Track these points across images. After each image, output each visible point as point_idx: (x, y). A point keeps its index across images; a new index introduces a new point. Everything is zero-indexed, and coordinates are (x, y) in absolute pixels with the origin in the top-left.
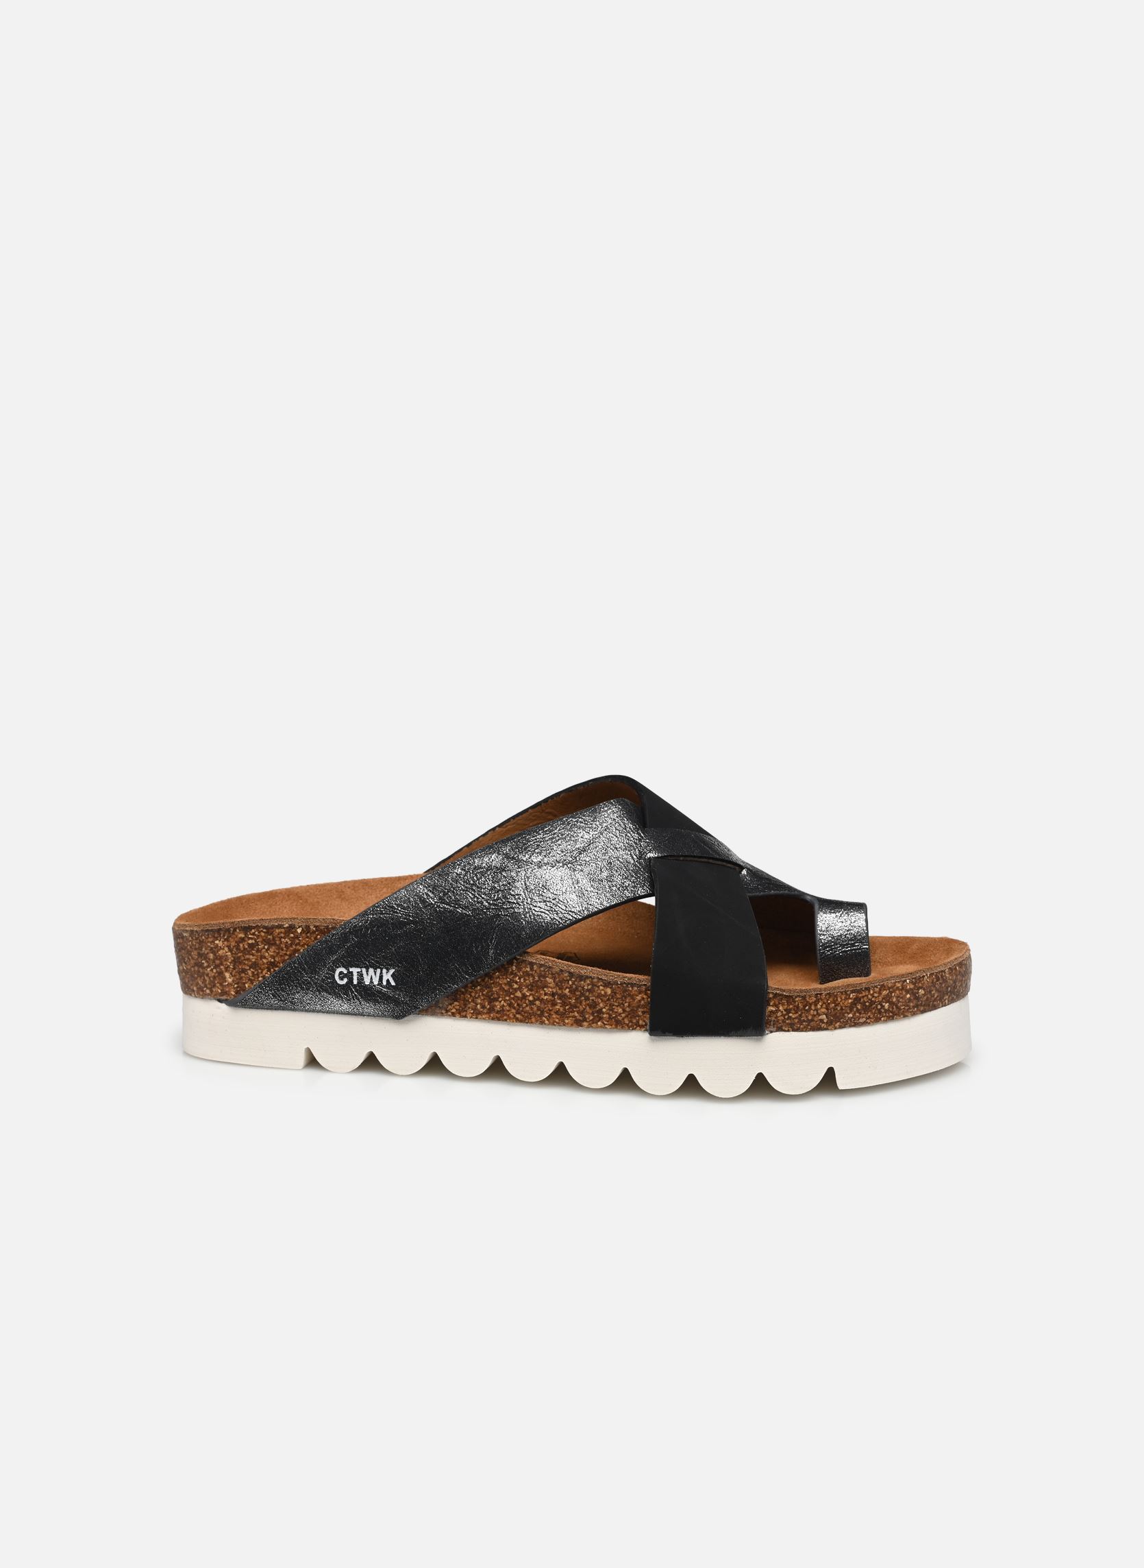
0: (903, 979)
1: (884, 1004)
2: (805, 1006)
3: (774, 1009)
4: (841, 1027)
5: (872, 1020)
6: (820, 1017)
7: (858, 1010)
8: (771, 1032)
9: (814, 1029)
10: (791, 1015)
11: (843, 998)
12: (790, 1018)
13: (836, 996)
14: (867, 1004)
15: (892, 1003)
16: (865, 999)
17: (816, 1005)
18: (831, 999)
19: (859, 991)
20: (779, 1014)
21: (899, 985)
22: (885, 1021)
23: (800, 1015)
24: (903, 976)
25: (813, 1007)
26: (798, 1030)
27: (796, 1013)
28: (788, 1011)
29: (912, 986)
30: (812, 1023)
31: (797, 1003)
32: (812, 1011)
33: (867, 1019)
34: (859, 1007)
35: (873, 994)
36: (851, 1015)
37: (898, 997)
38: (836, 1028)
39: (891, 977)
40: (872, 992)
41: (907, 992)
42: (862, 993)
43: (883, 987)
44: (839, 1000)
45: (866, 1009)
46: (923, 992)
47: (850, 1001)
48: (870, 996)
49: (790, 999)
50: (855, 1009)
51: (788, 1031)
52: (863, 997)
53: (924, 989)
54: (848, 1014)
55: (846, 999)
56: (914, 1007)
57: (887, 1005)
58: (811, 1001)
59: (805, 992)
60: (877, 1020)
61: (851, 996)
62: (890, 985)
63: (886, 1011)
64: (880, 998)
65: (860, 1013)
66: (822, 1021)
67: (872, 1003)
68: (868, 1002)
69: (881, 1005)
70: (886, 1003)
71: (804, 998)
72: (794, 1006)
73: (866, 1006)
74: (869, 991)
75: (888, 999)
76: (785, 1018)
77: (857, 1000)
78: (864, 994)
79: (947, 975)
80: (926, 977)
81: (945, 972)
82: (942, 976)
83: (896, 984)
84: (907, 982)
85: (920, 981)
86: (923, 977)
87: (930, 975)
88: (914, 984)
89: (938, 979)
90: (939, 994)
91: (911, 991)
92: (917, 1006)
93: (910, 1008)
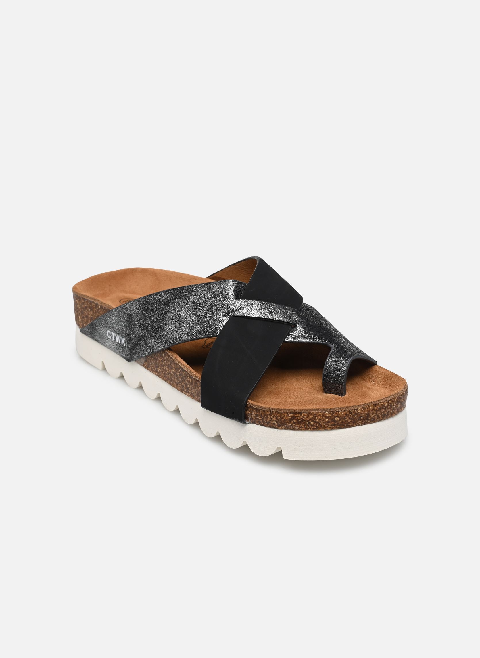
0: (324, 411)
1: (310, 422)
2: (265, 415)
3: (250, 413)
4: (285, 429)
5: (303, 429)
6: (273, 422)
7: (294, 423)
8: (250, 423)
9: (270, 427)
10: (258, 417)
11: (285, 415)
12: (257, 419)
13: (282, 414)
14: (300, 420)
15: (315, 422)
16: (299, 418)
17: (270, 416)
18: (278, 415)
19: (295, 413)
20: (253, 416)
21: (321, 414)
22: (311, 430)
23: (263, 419)
24: (324, 409)
25: (269, 416)
26: (263, 425)
27: (261, 417)
28: (257, 416)
29: (330, 415)
30: (269, 424)
31: (261, 413)
32: (268, 418)
33: (300, 427)
34: (295, 421)
35: (303, 416)
36: (290, 424)
37: (320, 419)
38: (282, 429)
39: (316, 409)
40: (302, 415)
41: (327, 418)
42: (296, 415)
43: (310, 414)
44: (283, 416)
45: (299, 423)
46: (338, 419)
47: (289, 417)
48: (301, 417)
49: (257, 410)
50: (292, 422)
51: (258, 425)
52: (297, 417)
53: (339, 418)
54: (289, 423)
55: (287, 416)
56: (332, 425)
57: (312, 423)
58: (267, 414)
59: (265, 408)
60: (306, 429)
61: (290, 415)
62: (314, 413)
63: (312, 426)
64: (308, 419)
65: (296, 424)
66: (274, 424)
67: (302, 420)
68: (300, 419)
69: (309, 422)
70: (312, 422)
71: (264, 411)
72: (260, 414)
73: (299, 421)
74: (301, 414)
75: (313, 420)
76: (255, 419)
77: (293, 418)
78: (298, 415)
79: (359, 411)
80: (341, 411)
81: (357, 409)
82: (354, 412)
83: (319, 413)
84: (327, 413)
85: (336, 413)
86: (339, 411)
87: (344, 411)
88: (332, 414)
89: (350, 413)
90: (352, 420)
91: (329, 418)
92: (334, 425)
93: (329, 426)
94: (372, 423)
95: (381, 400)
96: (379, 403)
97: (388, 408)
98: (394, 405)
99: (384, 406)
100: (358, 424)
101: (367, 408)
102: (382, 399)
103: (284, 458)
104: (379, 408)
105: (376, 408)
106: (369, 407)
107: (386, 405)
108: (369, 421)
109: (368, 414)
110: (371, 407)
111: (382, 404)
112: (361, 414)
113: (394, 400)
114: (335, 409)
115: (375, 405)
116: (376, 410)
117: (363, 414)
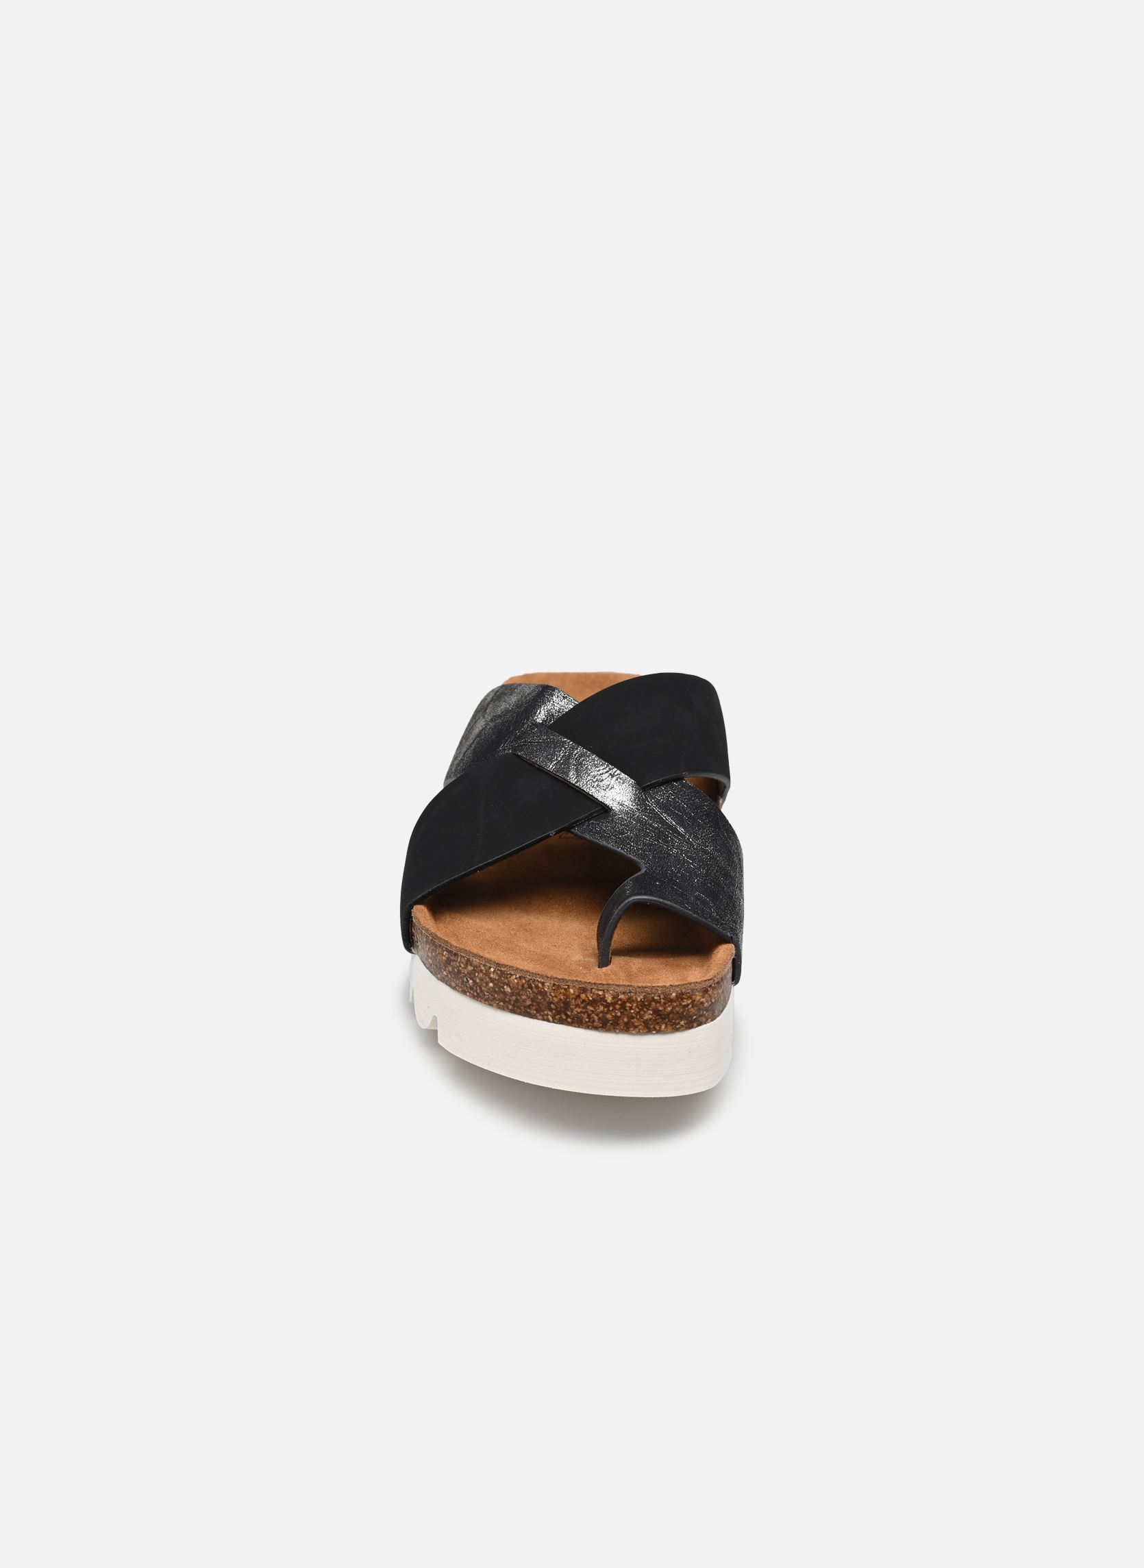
0: (488, 965)
1: (469, 979)
5: (461, 990)
14: (456, 970)
15: (476, 983)
16: (455, 964)
21: (483, 968)
29: (496, 977)
33: (456, 985)
34: (450, 969)
35: (461, 963)
37: (482, 980)
39: (479, 956)
40: (460, 960)
41: (491, 980)
43: (470, 962)
45: (455, 975)
46: (510, 990)
53: (511, 988)
56: (500, 1000)
57: (471, 982)
61: (444, 953)
62: (475, 963)
64: (466, 971)
65: (451, 976)
67: (460, 972)
68: (457, 968)
69: (467, 979)
73: (455, 972)
75: (472, 976)
79: (546, 989)
80: (514, 976)
81: (543, 983)
82: (537, 987)
83: (481, 966)
84: (492, 970)
85: (507, 977)
86: (511, 975)
87: (520, 977)
88: (500, 976)
89: (530, 987)
90: (534, 1004)
91: (496, 982)
92: (504, 1002)
93: (495, 999)
94: (575, 1027)
95: (599, 986)
96: (593, 990)
97: (615, 1009)
98: (633, 1008)
99: (603, 999)
100: (545, 1017)
101: (565, 989)
102: (604, 985)
103: (439, 1042)
104: (591, 999)
105: (583, 996)
106: (569, 988)
107: (609, 999)
108: (569, 1020)
109: (566, 1003)
110: (572, 991)
111: (601, 993)
112: (550, 997)
113: (634, 997)
114: (506, 966)
115: (584, 990)
116: (584, 1001)
117: (554, 998)
